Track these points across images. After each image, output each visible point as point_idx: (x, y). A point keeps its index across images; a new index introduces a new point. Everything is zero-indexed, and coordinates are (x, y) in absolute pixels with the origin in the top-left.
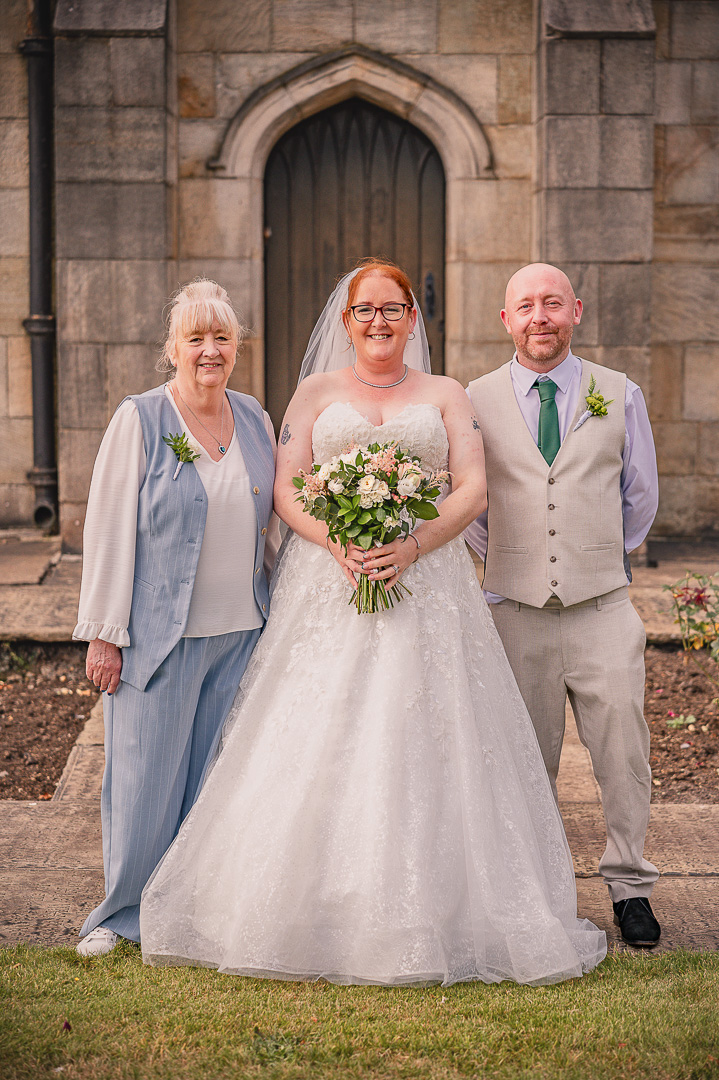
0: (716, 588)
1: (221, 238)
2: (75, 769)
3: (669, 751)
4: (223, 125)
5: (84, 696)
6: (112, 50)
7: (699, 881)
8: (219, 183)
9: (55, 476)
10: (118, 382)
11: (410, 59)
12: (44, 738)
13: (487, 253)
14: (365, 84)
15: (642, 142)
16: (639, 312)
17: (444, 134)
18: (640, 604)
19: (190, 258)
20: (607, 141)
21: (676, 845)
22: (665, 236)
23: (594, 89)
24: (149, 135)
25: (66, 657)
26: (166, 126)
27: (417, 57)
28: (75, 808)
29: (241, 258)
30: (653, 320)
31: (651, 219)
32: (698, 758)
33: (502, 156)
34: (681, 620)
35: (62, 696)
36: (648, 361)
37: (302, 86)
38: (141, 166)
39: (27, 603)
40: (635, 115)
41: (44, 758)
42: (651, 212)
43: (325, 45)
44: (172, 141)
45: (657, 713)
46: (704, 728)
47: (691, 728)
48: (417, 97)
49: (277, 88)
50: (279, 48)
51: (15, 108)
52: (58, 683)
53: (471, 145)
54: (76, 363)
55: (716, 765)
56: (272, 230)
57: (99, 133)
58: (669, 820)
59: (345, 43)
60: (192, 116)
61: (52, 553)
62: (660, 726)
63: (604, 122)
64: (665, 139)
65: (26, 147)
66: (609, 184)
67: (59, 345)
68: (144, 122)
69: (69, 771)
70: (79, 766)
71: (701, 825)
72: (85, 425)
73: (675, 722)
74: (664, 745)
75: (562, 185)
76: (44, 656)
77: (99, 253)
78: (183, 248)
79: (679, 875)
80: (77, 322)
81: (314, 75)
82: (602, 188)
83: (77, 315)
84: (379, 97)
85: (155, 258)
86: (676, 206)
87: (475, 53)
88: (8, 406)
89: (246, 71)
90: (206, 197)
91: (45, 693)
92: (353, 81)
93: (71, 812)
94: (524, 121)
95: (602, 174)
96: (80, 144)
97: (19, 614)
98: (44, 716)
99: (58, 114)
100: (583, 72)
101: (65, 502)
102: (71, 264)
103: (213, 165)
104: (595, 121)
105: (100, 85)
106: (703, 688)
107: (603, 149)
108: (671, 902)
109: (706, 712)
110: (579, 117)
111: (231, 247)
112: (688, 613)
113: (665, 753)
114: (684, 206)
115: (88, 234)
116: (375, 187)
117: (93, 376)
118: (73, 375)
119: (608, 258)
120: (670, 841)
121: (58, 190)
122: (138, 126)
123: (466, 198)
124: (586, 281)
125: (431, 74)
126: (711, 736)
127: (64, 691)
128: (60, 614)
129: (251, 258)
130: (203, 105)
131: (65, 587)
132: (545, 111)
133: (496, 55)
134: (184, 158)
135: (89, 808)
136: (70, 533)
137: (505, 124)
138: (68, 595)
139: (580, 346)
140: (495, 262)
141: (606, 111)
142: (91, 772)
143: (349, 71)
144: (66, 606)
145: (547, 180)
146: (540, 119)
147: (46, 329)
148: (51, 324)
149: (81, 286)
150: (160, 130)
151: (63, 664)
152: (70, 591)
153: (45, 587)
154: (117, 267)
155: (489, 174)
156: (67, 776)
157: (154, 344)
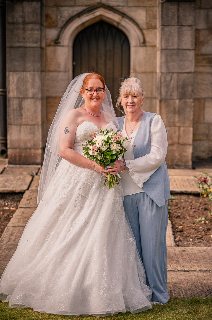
0: (211, 177)
1: (59, 65)
2: (6, 234)
3: (195, 229)
4: (60, 29)
5: (13, 210)
6: (24, 5)
7: (202, 273)
8: (58, 48)
9: (6, 140)
10: (26, 110)
11: (118, 8)
13: (143, 70)
14: (104, 16)
15: (191, 34)
16: (190, 89)
17: (129, 32)
18: (189, 181)
19: (49, 71)
20: (180, 34)
21: (195, 261)
22: (199, 64)
23: (176, 18)
24: (36, 32)
27: (121, 8)
28: (5, 247)
29: (65, 71)
30: (195, 91)
31: (194, 59)
32: (205, 232)
33: (147, 39)
34: (199, 187)
35: (6, 210)
36: (193, 104)
37: (85, 17)
38: (33, 42)
40: (189, 26)
42: (194, 57)
43: (92, 4)
44: (43, 34)
45: (193, 217)
46: (207, 222)
47: (203, 222)
48: (121, 20)
49: (77, 18)
50: (77, 5)
52: (5, 206)
53: (138, 36)
54: (13, 104)
55: (210, 234)
56: (76, 62)
57: (20, 32)
58: (194, 252)
59: (98, 3)
60: (50, 26)
61: (5, 164)
62: (193, 221)
63: (179, 28)
64: (199, 34)
66: (181, 48)
67: (7, 99)
68: (34, 28)
69: (4, 235)
70: (7, 233)
71: (204, 254)
72: (15, 124)
73: (198, 220)
74: (194, 227)
75: (165, 48)
76: (1, 197)
77: (20, 69)
78: (47, 68)
79: (195, 271)
80: (13, 92)
81: (88, 13)
82: (178, 49)
83: (13, 89)
84: (109, 20)
85: (38, 71)
86: (202, 55)
87: (139, 6)
89: (67, 12)
90: (54, 52)
91: (1, 209)
92: (101, 15)
93: (3, 248)
94: (154, 28)
95: (178, 45)
96: (14, 35)
99: (7, 26)
100: (173, 12)
101: (9, 148)
102: (11, 73)
103: (57, 42)
104: (176, 28)
105: (20, 16)
106: (208, 208)
107: (179, 37)
108: (192, 280)
109: (208, 216)
110: (171, 26)
111: (62, 68)
112: (202, 185)
113: (194, 230)
114: (205, 55)
115: (16, 64)
116: (108, 49)
117: (18, 109)
118: (12, 108)
119: (180, 71)
120: (193, 259)
121: (7, 50)
122: (32, 29)
123: (136, 52)
124: (173, 79)
125: (126, 13)
126: (209, 225)
127: (7, 208)
128: (6, 184)
129: (68, 71)
130: (54, 23)
131: (9, 175)
132: (160, 24)
133: (145, 7)
134: (48, 39)
135: (8, 247)
136: (11, 158)
137: (148, 29)
138: (9, 178)
139: (171, 99)
140: (145, 73)
141: (180, 25)
142: (11, 235)
143: (99, 12)
144: (8, 181)
145: (161, 47)
146: (159, 27)
147: (3, 94)
148: (5, 92)
149: (14, 80)
150: (40, 31)
151: (7, 200)
152: (10, 176)
153: (3, 175)
154: (26, 74)
155: (143, 45)
156: (3, 236)
157: (37, 98)
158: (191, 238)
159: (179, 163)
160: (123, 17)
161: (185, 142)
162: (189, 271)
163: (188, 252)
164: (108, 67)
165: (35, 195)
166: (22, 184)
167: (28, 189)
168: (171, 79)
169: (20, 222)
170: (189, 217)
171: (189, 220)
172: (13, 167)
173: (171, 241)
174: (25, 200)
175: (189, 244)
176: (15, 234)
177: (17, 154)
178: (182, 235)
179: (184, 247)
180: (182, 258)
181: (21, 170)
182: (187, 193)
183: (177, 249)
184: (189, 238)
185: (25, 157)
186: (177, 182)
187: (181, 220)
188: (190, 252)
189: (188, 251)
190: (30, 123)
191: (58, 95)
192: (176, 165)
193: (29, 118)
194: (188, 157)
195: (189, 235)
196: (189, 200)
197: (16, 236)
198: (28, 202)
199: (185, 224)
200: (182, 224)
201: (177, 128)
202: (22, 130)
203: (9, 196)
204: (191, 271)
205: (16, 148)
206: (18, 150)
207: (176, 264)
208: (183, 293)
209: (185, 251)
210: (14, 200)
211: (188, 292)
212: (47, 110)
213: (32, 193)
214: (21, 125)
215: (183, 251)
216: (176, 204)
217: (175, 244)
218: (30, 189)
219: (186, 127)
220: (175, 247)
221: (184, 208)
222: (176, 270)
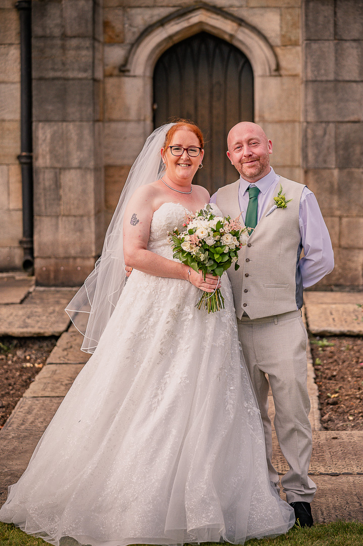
1: (127, 110)
2: (19, 412)
3: (361, 400)
4: (128, 47)
5: (38, 368)
6: (64, 6)
8: (126, 80)
9: (32, 242)
10: (67, 190)
11: (232, 10)
12: (12, 392)
13: (276, 117)
14: (207, 24)
15: (358, 55)
16: (358, 149)
17: (251, 51)
18: (357, 313)
19: (111, 120)
20: (339, 55)
21: (353, 456)
23: (331, 26)
24: (84, 53)
25: (31, 345)
26: (94, 48)
27: (235, 9)
28: (13, 435)
29: (138, 121)
33: (283, 64)
35: (26, 368)
37: (173, 25)
38: (80, 70)
39: (11, 314)
40: (354, 40)
41: (9, 404)
43: (184, 3)
44: (98, 56)
45: (358, 377)
48: (236, 31)
49: (158, 27)
50: (159, 5)
51: (14, 39)
52: (25, 360)
53: (267, 58)
54: (44, 179)
56: (158, 105)
57: (57, 52)
58: (352, 441)
60: (111, 42)
61: (31, 286)
62: (359, 384)
63: (337, 44)
65: (19, 60)
66: (340, 78)
67: (35, 169)
68: (81, 45)
69: (15, 413)
70: (22, 410)
72: (49, 214)
74: (358, 396)
75: (314, 79)
76: (19, 345)
77: (56, 118)
78: (107, 115)
79: (351, 474)
80: (44, 157)
81: (178, 20)
82: (337, 81)
83: (44, 153)
84: (215, 32)
85: (88, 121)
87: (268, 7)
88: (9, 203)
89: (141, 18)
90: (119, 87)
91: (17, 366)
92: (201, 23)
93: (10, 437)
94: (295, 44)
95: (336, 73)
96: (46, 58)
97: (5, 320)
98: (14, 380)
99: (34, 41)
100: (325, 17)
101: (38, 257)
102: (41, 125)
103: (123, 70)
104: (332, 44)
105: (57, 25)
107: (336, 59)
108: (343, 490)
110: (323, 41)
111: (133, 114)
113: (359, 401)
115: (50, 108)
116: (214, 81)
117: (53, 186)
118: (41, 186)
119: (340, 119)
120: (350, 454)
121: (34, 83)
122: (78, 48)
123: (264, 87)
124: (328, 132)
125: (245, 19)
127: (28, 365)
128: (29, 321)
129: (144, 120)
130: (118, 36)
131: (35, 305)
132: (304, 38)
133: (279, 8)
134: (107, 65)
135: (21, 435)
136: (40, 275)
137: (285, 46)
138: (36, 310)
139: (325, 168)
140: (280, 122)
141: (338, 38)
142: (28, 413)
143: (198, 17)
144: (32, 316)
145: (306, 76)
146: (303, 43)
147: (28, 161)
148: (30, 157)
149: (46, 137)
150: (91, 50)
151: (29, 349)
152: (36, 307)
153: (24, 305)
154: (67, 126)
155: (276, 73)
156: (14, 415)
157: (87, 169)
158: (351, 415)
159: (342, 281)
160: (240, 25)
161: (351, 243)
162: (340, 474)
163: (342, 441)
164: (215, 112)
165: (78, 341)
166: (57, 322)
167: (67, 330)
168: (325, 134)
169: (46, 389)
170: (352, 378)
171: (351, 383)
172: (44, 291)
173: (314, 421)
174: (60, 350)
175: (347, 425)
176: (35, 411)
177: (52, 268)
178: (335, 409)
179: (336, 432)
180: (330, 450)
181: (58, 295)
182: (352, 334)
183: (324, 435)
184: (348, 415)
185: (66, 272)
186: (335, 315)
187: (337, 383)
188: (346, 440)
189: (343, 439)
190: (73, 212)
191: (126, 162)
192: (336, 285)
193: (73, 204)
194: (356, 270)
195: (348, 409)
196: (355, 348)
197: (36, 414)
198: (65, 353)
199: (343, 390)
200: (337, 390)
201: (336, 220)
202: (60, 225)
203: (34, 343)
204: (343, 474)
205: (49, 257)
206: (53, 261)
207: (317, 463)
208: (322, 514)
209: (336, 438)
210: (42, 349)
211: (333, 511)
212: (105, 189)
213: (74, 338)
214: (57, 216)
215: (334, 438)
216: (330, 355)
217: (320, 425)
218: (71, 329)
219: (352, 217)
220: (319, 432)
221: (344, 362)
222: (317, 473)
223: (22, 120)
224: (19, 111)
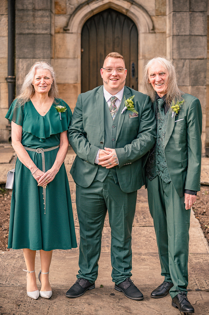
1: (68, 52)
4: (69, 16)
8: (67, 35)
15: (203, 21)
16: (202, 75)
17: (138, 19)
19: (58, 58)
20: (192, 21)
23: (188, 4)
24: (46, 19)
26: (51, 17)
29: (74, 58)
30: (207, 78)
31: (206, 45)
33: (157, 26)
36: (206, 91)
37: (94, 4)
38: (43, 29)
39: (5, 170)
40: (201, 12)
42: (206, 43)
44: (53, 21)
48: (130, 7)
49: (86, 5)
51: (4, 11)
53: (147, 22)
56: (84, 49)
57: (30, 19)
60: (59, 14)
63: (191, 14)
65: (7, 24)
66: (193, 34)
67: (17, 86)
68: (44, 15)
75: (178, 34)
77: (30, 56)
78: (56, 55)
80: (22, 78)
81: (97, 1)
82: (190, 35)
83: (22, 76)
84: (118, 8)
85: (47, 58)
88: (1, 105)
90: (63, 39)
92: (110, 3)
94: (164, 15)
95: (190, 31)
96: (24, 22)
97: (2, 174)
99: (17, 12)
102: (21, 60)
103: (66, 29)
104: (188, 14)
105: (30, 3)
107: (191, 23)
110: (183, 12)
111: (71, 55)
115: (26, 50)
116: (116, 36)
119: (192, 58)
121: (17, 37)
122: (42, 16)
123: (145, 39)
124: (185, 65)
129: (77, 58)
130: (62, 10)
132: (172, 11)
134: (56, 27)
137: (158, 16)
139: (183, 86)
141: (192, 11)
145: (173, 33)
146: (170, 13)
147: (12, 81)
148: (14, 79)
149: (23, 67)
150: (49, 17)
155: (153, 31)
160: (132, 4)
168: (183, 66)
223: (8, 58)
224: (7, 52)
